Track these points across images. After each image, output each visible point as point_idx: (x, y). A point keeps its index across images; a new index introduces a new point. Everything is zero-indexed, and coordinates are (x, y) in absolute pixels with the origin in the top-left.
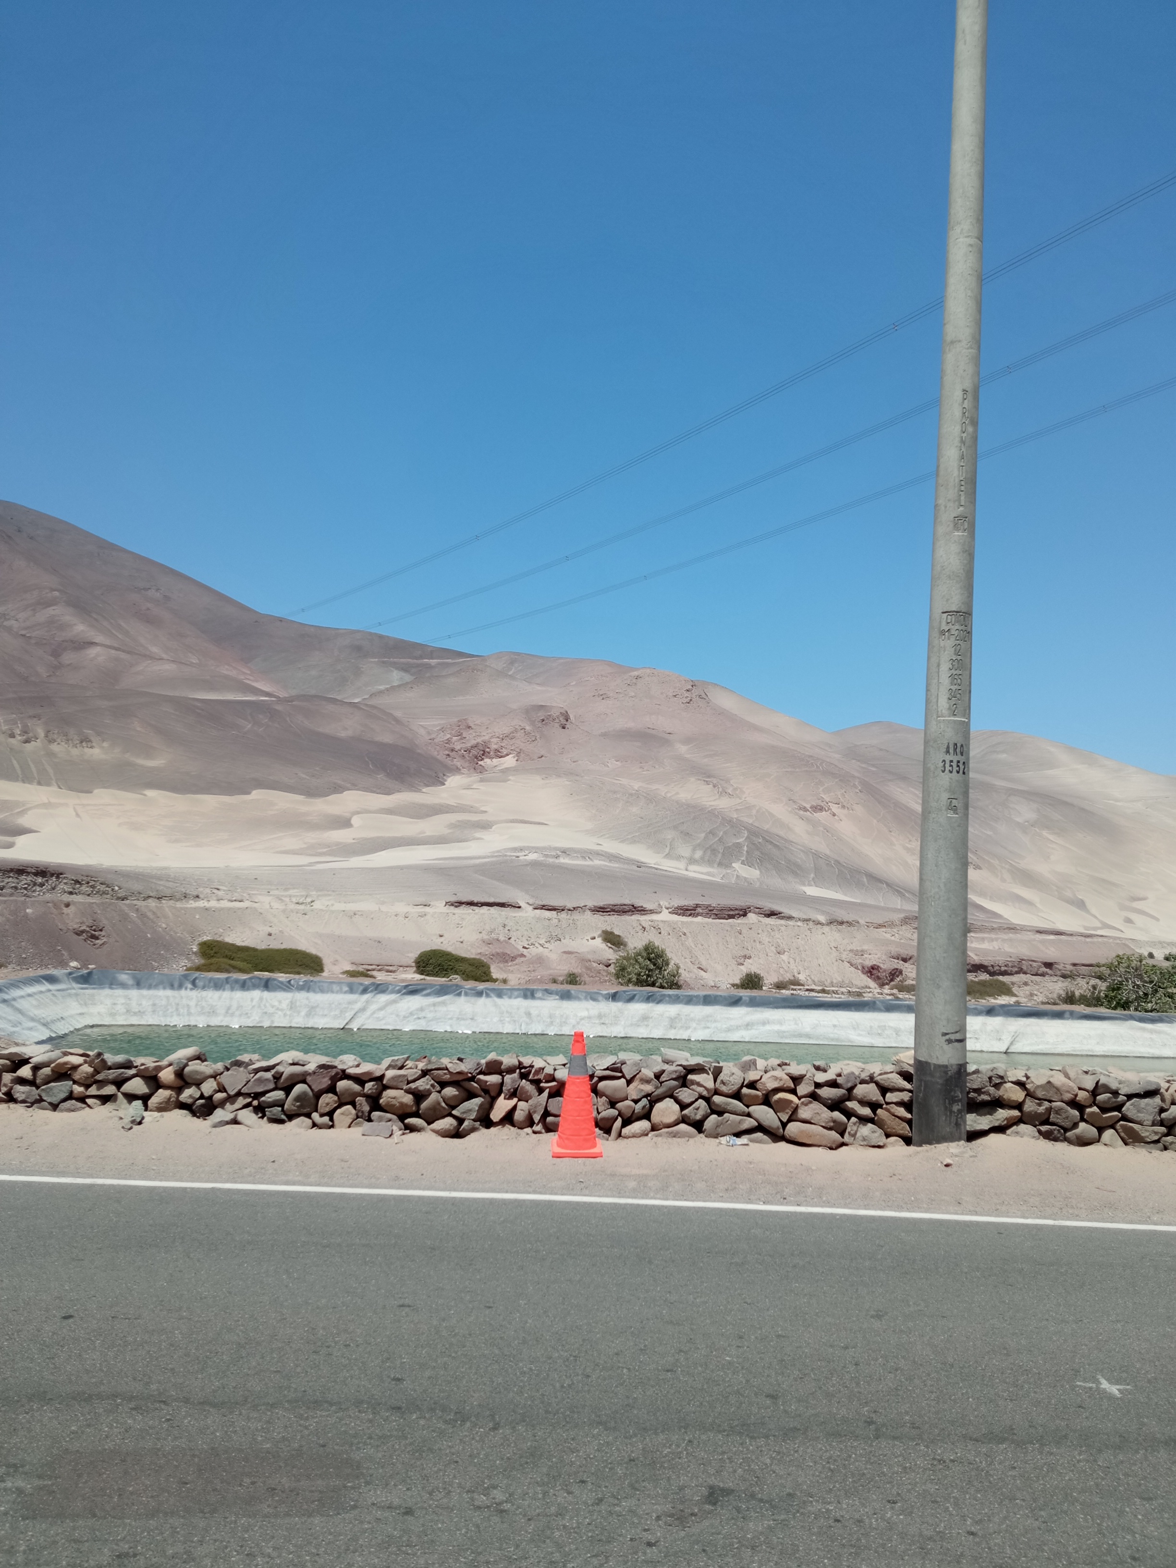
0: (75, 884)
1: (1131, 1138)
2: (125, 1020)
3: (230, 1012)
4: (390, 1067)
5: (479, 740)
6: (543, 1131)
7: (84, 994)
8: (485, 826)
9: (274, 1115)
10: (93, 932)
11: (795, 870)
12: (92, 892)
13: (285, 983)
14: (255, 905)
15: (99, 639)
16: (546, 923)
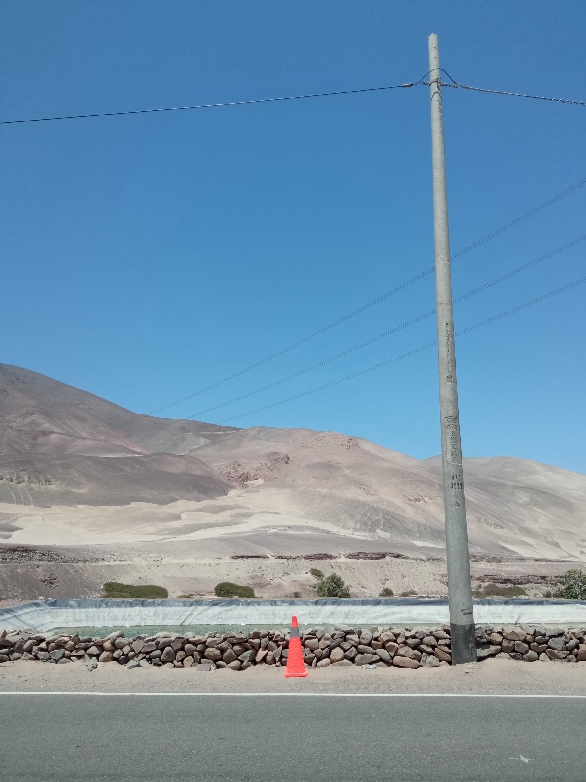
0: (42, 555)
1: (553, 657)
2: (73, 625)
3: (124, 618)
4: (209, 637)
5: (245, 471)
6: (281, 665)
7: (53, 612)
8: (249, 515)
9: (156, 662)
10: (51, 581)
11: (408, 532)
12: (51, 559)
13: (152, 602)
14: (133, 563)
15: (56, 430)
16: (282, 566)
